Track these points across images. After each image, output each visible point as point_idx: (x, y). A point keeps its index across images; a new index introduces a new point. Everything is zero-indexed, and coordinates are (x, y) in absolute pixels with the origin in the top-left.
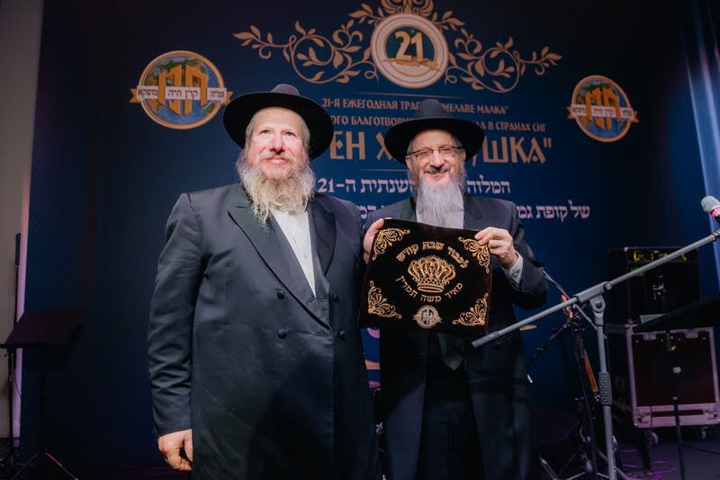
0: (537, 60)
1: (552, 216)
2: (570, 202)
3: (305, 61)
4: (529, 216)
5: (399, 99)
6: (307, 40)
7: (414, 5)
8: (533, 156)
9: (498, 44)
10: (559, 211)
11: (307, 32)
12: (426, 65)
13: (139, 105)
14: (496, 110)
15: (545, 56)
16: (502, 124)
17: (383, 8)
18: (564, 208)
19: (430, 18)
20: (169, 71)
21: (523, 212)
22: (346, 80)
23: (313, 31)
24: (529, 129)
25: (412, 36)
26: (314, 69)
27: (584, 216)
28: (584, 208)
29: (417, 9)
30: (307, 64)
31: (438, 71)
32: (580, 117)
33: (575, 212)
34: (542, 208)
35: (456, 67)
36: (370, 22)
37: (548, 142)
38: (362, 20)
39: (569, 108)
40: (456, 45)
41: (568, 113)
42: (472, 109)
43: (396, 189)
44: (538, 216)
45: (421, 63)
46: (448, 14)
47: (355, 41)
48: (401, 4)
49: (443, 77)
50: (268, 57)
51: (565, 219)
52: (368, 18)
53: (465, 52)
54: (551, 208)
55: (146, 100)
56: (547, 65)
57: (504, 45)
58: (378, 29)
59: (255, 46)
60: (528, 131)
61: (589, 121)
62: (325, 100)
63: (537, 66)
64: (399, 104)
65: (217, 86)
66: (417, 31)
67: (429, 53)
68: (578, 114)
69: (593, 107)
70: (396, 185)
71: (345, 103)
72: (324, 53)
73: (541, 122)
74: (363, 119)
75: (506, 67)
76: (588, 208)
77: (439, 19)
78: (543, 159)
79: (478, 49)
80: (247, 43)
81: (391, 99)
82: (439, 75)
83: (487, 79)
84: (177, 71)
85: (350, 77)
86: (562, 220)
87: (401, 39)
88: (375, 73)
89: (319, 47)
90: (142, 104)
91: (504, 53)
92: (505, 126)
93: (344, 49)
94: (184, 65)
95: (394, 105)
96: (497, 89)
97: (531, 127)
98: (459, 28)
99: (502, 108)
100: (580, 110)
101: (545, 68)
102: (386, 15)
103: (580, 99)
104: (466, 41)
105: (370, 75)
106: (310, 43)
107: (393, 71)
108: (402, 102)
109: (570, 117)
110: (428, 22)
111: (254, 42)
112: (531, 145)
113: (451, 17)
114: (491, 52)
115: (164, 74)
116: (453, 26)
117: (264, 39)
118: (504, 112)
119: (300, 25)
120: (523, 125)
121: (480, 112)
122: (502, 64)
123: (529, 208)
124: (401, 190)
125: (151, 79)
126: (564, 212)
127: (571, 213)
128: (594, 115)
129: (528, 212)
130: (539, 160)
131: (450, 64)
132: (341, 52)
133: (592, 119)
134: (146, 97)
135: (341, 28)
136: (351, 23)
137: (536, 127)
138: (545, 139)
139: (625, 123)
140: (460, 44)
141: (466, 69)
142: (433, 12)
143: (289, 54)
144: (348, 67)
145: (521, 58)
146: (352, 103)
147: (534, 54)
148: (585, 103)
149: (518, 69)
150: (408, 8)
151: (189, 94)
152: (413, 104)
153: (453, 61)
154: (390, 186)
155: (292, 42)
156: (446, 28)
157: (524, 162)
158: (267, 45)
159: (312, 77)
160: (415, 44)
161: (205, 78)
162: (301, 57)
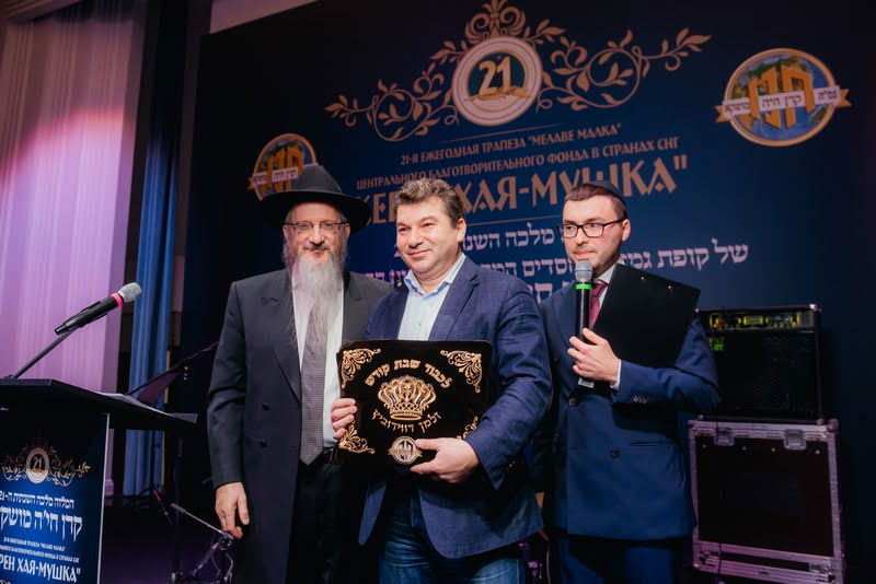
0: (669, 50)
1: (683, 263)
2: (714, 241)
3: (385, 120)
4: (646, 266)
5: (480, 141)
6: (388, 98)
7: (502, 25)
8: (656, 184)
9: (611, 44)
10: (695, 256)
11: (388, 87)
12: (513, 94)
13: (253, 190)
14: (603, 131)
15: (681, 43)
16: (611, 147)
17: (466, 39)
18: (705, 251)
19: (520, 36)
20: (275, 155)
21: (637, 261)
22: (425, 131)
23: (394, 86)
24: (652, 148)
25: (498, 63)
26: (395, 126)
27: (737, 259)
28: (738, 248)
29: (505, 29)
30: (387, 123)
31: (528, 97)
32: (737, 118)
33: (723, 254)
34: (667, 253)
35: (552, 87)
36: (452, 60)
37: (680, 162)
38: (443, 61)
39: (718, 108)
40: (553, 60)
41: (718, 114)
42: (571, 135)
43: (475, 246)
44: (661, 265)
45: (508, 93)
46: (544, 23)
47: (437, 85)
48: (488, 28)
49: (535, 103)
50: (352, 124)
51: (703, 266)
52: (451, 56)
53: (564, 66)
54: (682, 252)
55: (259, 186)
56: (684, 54)
57: (618, 44)
58: (460, 65)
59: (342, 116)
60: (650, 151)
61: (755, 119)
62: (403, 157)
63: (669, 57)
64: (481, 148)
65: (311, 162)
66: (504, 55)
67: (518, 77)
68: (736, 112)
69: (761, 98)
70: (473, 242)
71: (423, 157)
72: (404, 107)
73: (669, 135)
74: (440, 172)
75: (620, 72)
76: (745, 248)
77: (533, 33)
78: (671, 186)
79: (583, 56)
80: (336, 114)
81: (471, 143)
82: (529, 102)
83: (594, 94)
84: (281, 154)
85: (429, 127)
86: (700, 267)
87: (486, 70)
88: (455, 117)
89: (400, 101)
90: (256, 191)
91: (619, 54)
92: (616, 149)
93: (423, 98)
94: (285, 147)
95: (476, 150)
96: (607, 103)
97: (655, 145)
98: (556, 38)
99: (613, 127)
100: (738, 107)
101: (681, 58)
102: (470, 46)
103: (739, 91)
104: (565, 53)
105: (450, 120)
106: (392, 99)
107: (475, 111)
108: (484, 144)
109: (720, 120)
110: (517, 41)
111: (342, 111)
112: (654, 168)
113: (548, 26)
114: (599, 57)
115: (271, 161)
116: (550, 39)
117: (350, 106)
118: (616, 132)
119: (383, 83)
120: (643, 144)
121: (582, 138)
122: (615, 69)
123: (647, 255)
124: (480, 247)
125: (262, 166)
126: (703, 256)
127: (715, 257)
128: (762, 109)
129: (645, 260)
130: (665, 189)
131: (543, 85)
132: (421, 102)
133: (759, 117)
134: (259, 183)
135: (421, 75)
136: (432, 66)
137: (663, 144)
138: (676, 159)
139: (823, 111)
140: (558, 58)
141: (565, 87)
142: (525, 27)
143: (371, 115)
144: (428, 116)
145: (643, 54)
146: (431, 156)
147: (665, 45)
148: (747, 95)
149: (638, 68)
150: (495, 31)
151: (289, 175)
152: (496, 144)
153: (548, 80)
154: (468, 243)
155: (376, 101)
156: (541, 42)
157: (643, 192)
158: (353, 111)
159: (393, 135)
160: (501, 73)
161: (302, 156)
162: (383, 116)
